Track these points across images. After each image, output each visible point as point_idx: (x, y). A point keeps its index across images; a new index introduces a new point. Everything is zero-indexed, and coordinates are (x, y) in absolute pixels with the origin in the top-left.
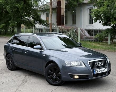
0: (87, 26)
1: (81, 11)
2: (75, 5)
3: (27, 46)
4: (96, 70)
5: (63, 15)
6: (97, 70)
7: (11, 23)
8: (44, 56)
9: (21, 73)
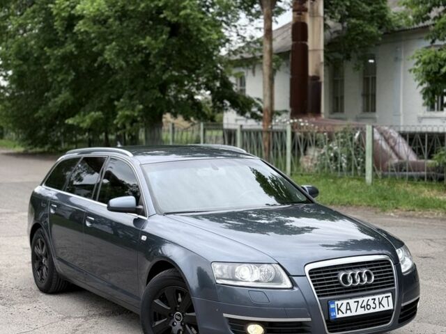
0: (420, 119)
1: (397, 59)
2: (372, 38)
3: (94, 199)
4: (339, 303)
5: (316, 78)
6: (345, 302)
7: (122, 108)
8: (144, 238)
9: (74, 305)
